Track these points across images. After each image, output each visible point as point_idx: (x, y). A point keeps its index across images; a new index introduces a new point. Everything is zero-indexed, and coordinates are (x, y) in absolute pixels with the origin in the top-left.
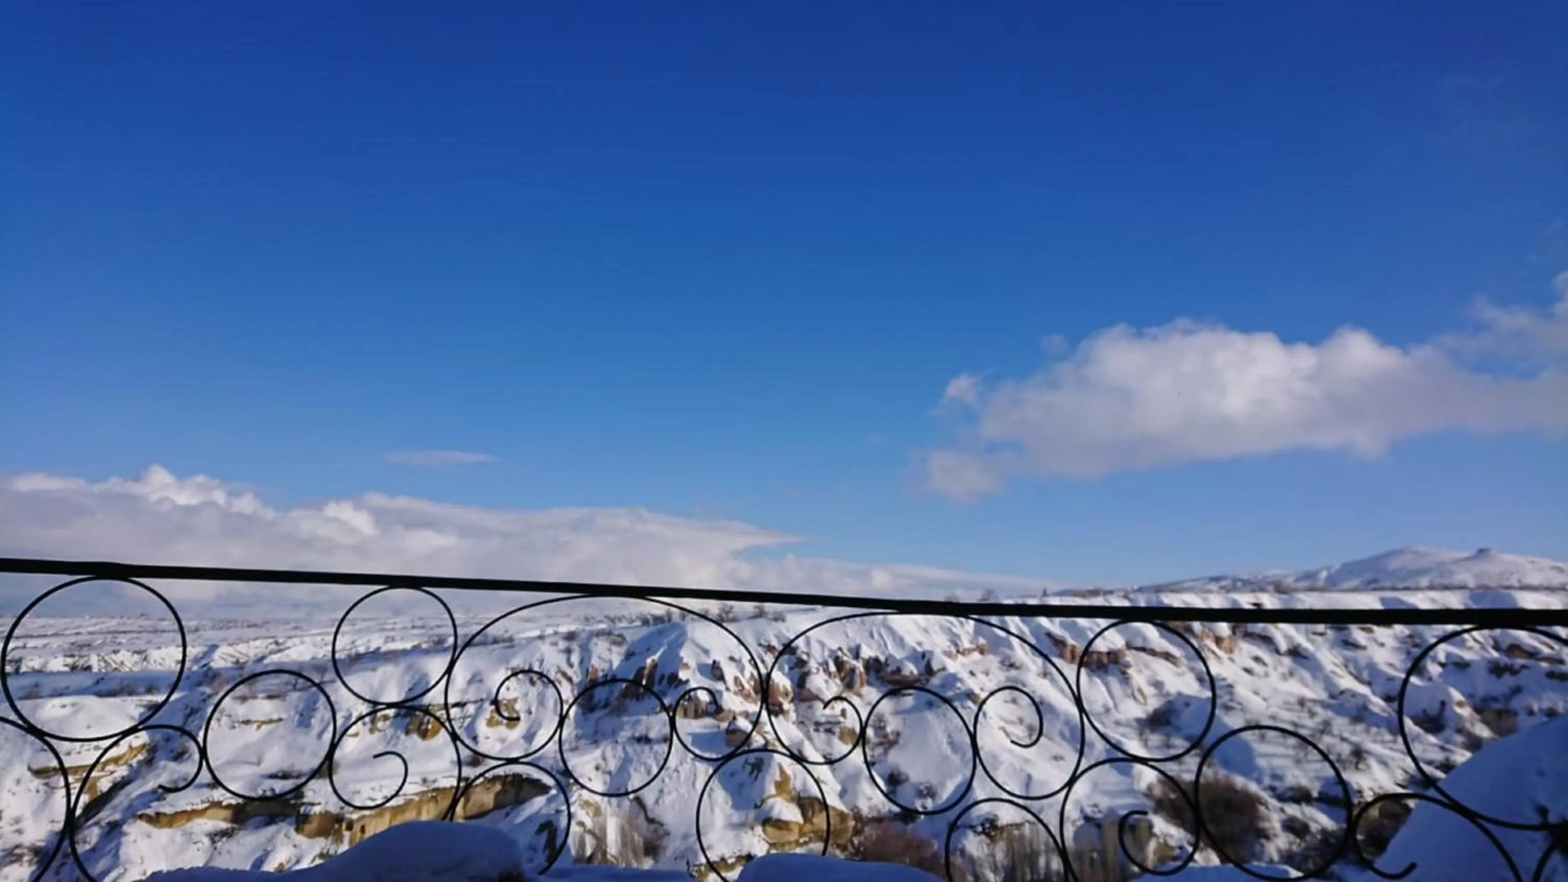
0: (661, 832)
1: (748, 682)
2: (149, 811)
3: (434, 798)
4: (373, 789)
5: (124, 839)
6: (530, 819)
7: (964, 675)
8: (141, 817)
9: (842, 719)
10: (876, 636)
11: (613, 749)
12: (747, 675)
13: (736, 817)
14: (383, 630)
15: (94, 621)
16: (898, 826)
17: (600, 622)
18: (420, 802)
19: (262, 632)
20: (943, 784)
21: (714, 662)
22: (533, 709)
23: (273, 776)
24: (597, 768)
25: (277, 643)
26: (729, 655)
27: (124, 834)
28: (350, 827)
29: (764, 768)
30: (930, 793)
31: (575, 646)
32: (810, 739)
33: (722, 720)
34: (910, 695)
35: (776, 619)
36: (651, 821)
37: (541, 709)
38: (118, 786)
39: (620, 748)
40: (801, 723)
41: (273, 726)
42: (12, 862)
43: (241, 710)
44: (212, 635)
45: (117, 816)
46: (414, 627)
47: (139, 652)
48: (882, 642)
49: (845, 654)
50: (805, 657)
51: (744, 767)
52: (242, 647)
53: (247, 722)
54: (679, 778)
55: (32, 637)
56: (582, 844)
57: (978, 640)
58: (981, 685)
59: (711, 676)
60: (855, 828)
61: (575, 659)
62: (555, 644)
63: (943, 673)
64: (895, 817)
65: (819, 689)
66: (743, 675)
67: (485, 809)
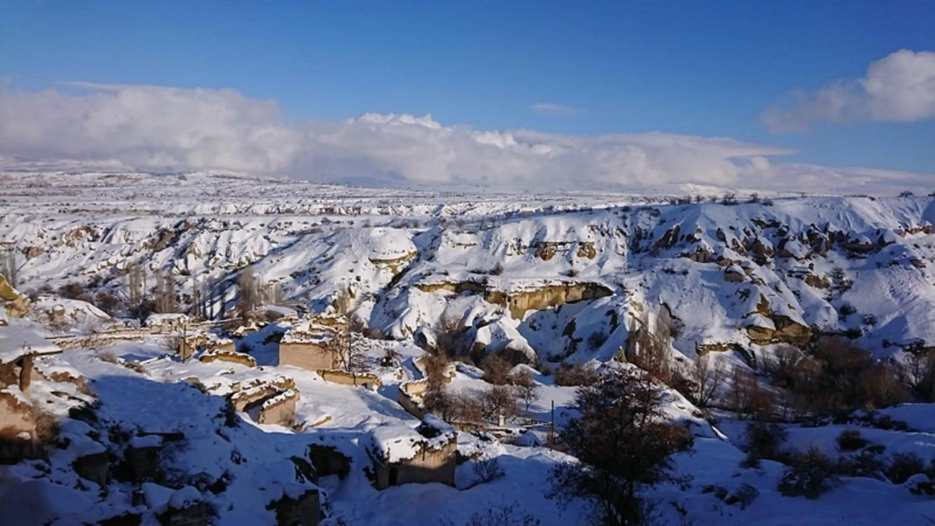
0: (679, 324)
1: (742, 243)
2: (420, 284)
3: (550, 290)
4: (520, 282)
5: (410, 295)
6: (602, 307)
7: (911, 247)
8: (416, 286)
9: (809, 270)
10: (842, 218)
11: (650, 275)
12: (742, 238)
13: (729, 322)
14: (521, 200)
15: (388, 190)
16: (845, 339)
17: (641, 201)
18: (544, 291)
19: (463, 199)
20: (882, 317)
21: (719, 229)
22: (603, 249)
23: (473, 272)
24: (641, 285)
25: (470, 205)
26: (729, 225)
27: (409, 293)
28: (509, 300)
29: (751, 295)
30: (872, 321)
31: (628, 214)
32: (784, 280)
33: (723, 265)
34: (864, 258)
35: (765, 204)
36: (674, 317)
37: (608, 249)
38: (406, 270)
39: (655, 275)
40: (778, 271)
41: (471, 247)
42: (366, 300)
43: (457, 239)
44: (441, 200)
45: (406, 284)
46: (536, 200)
47: (409, 207)
48: (846, 223)
49: (817, 229)
50: (785, 229)
51: (736, 294)
52: (454, 206)
53: (460, 244)
54: (692, 296)
55: (363, 197)
56: (633, 325)
57: (925, 223)
58: (923, 255)
59: (716, 237)
60: (812, 337)
61: (628, 222)
62: (617, 213)
63: (894, 245)
64: (843, 334)
65: (795, 250)
66: (739, 239)
67: (577, 298)
